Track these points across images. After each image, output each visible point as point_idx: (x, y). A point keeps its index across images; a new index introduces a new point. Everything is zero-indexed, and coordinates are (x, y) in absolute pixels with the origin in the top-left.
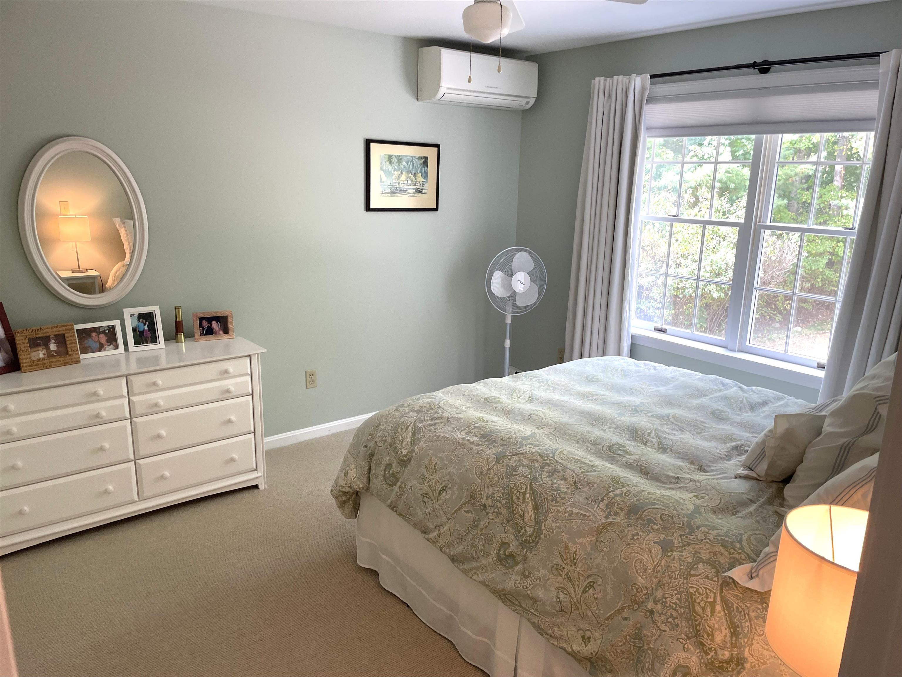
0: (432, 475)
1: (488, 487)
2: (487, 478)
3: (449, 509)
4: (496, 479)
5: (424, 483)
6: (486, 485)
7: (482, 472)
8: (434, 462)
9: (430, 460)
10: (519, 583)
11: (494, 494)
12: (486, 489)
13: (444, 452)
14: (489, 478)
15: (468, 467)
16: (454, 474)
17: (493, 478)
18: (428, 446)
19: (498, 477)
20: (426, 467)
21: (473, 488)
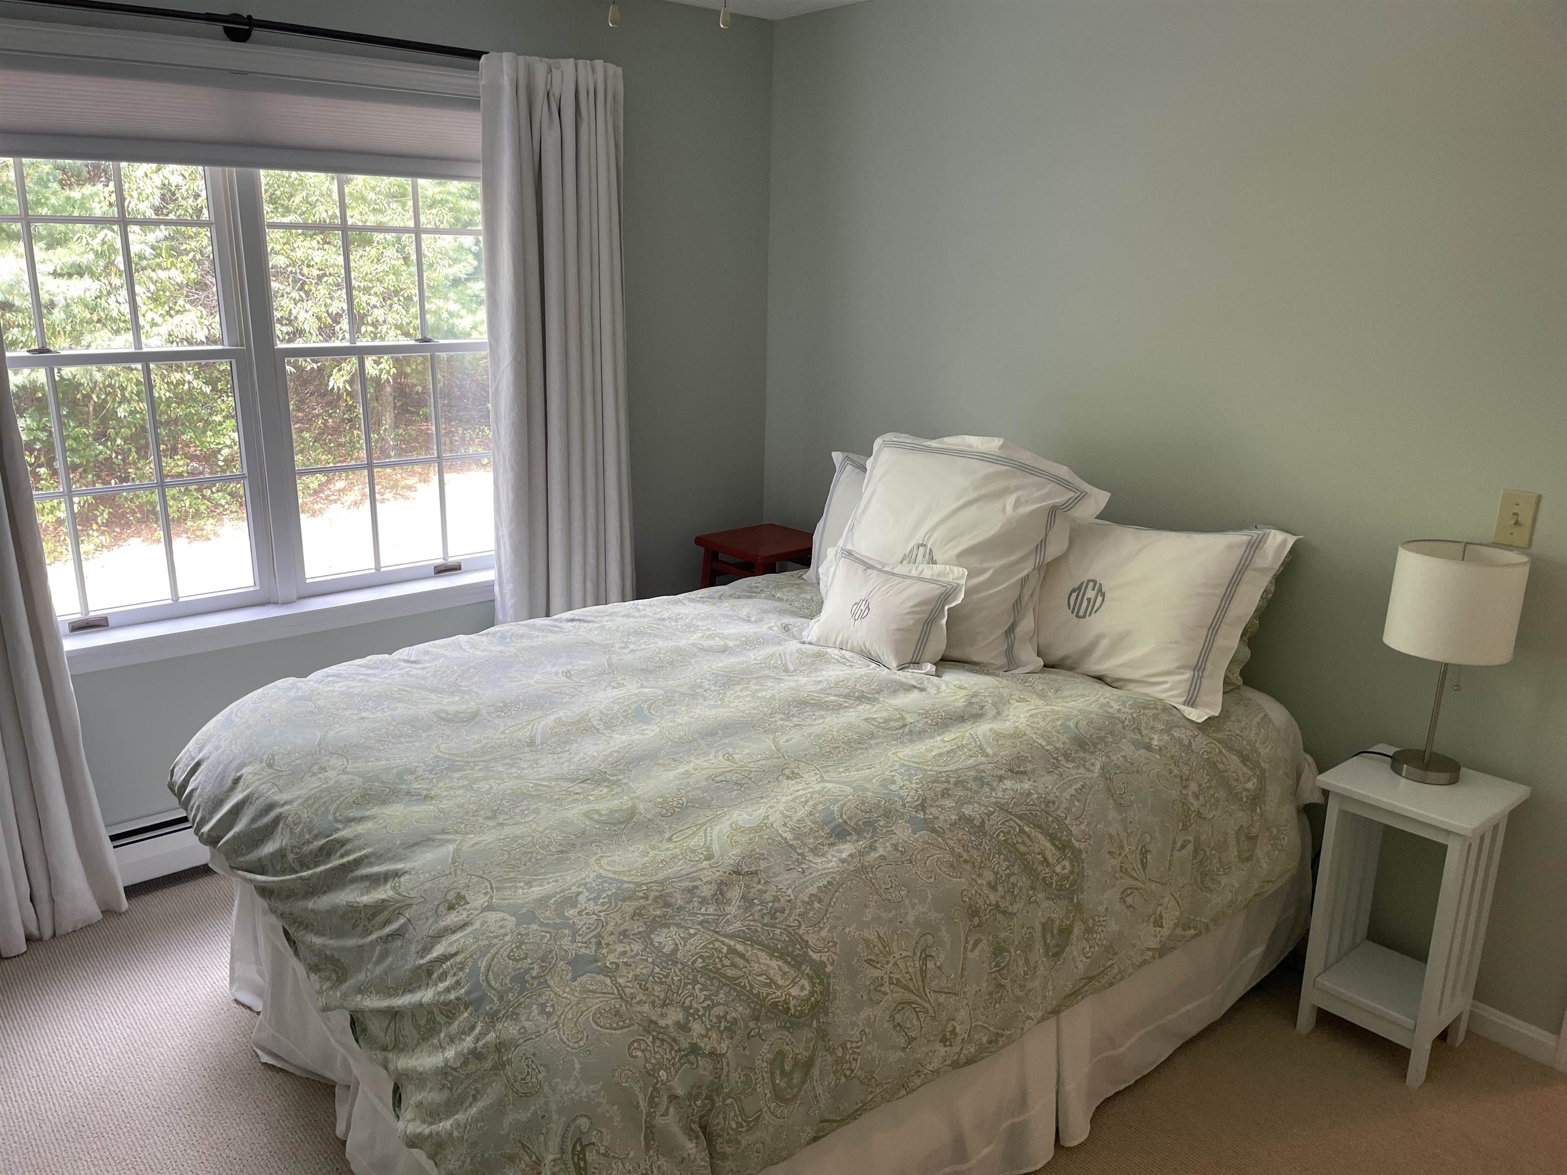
0: (888, 962)
1: (980, 875)
2: (964, 866)
3: (953, 976)
4: (975, 853)
5: (885, 994)
6: (974, 876)
7: (952, 866)
8: (873, 938)
9: (867, 941)
10: (1090, 947)
11: (997, 873)
12: (979, 881)
13: (866, 906)
14: (966, 861)
15: (932, 880)
16: (925, 913)
17: (971, 856)
18: (833, 928)
19: (973, 847)
20: (869, 962)
21: (967, 900)
